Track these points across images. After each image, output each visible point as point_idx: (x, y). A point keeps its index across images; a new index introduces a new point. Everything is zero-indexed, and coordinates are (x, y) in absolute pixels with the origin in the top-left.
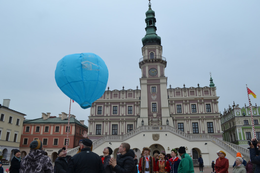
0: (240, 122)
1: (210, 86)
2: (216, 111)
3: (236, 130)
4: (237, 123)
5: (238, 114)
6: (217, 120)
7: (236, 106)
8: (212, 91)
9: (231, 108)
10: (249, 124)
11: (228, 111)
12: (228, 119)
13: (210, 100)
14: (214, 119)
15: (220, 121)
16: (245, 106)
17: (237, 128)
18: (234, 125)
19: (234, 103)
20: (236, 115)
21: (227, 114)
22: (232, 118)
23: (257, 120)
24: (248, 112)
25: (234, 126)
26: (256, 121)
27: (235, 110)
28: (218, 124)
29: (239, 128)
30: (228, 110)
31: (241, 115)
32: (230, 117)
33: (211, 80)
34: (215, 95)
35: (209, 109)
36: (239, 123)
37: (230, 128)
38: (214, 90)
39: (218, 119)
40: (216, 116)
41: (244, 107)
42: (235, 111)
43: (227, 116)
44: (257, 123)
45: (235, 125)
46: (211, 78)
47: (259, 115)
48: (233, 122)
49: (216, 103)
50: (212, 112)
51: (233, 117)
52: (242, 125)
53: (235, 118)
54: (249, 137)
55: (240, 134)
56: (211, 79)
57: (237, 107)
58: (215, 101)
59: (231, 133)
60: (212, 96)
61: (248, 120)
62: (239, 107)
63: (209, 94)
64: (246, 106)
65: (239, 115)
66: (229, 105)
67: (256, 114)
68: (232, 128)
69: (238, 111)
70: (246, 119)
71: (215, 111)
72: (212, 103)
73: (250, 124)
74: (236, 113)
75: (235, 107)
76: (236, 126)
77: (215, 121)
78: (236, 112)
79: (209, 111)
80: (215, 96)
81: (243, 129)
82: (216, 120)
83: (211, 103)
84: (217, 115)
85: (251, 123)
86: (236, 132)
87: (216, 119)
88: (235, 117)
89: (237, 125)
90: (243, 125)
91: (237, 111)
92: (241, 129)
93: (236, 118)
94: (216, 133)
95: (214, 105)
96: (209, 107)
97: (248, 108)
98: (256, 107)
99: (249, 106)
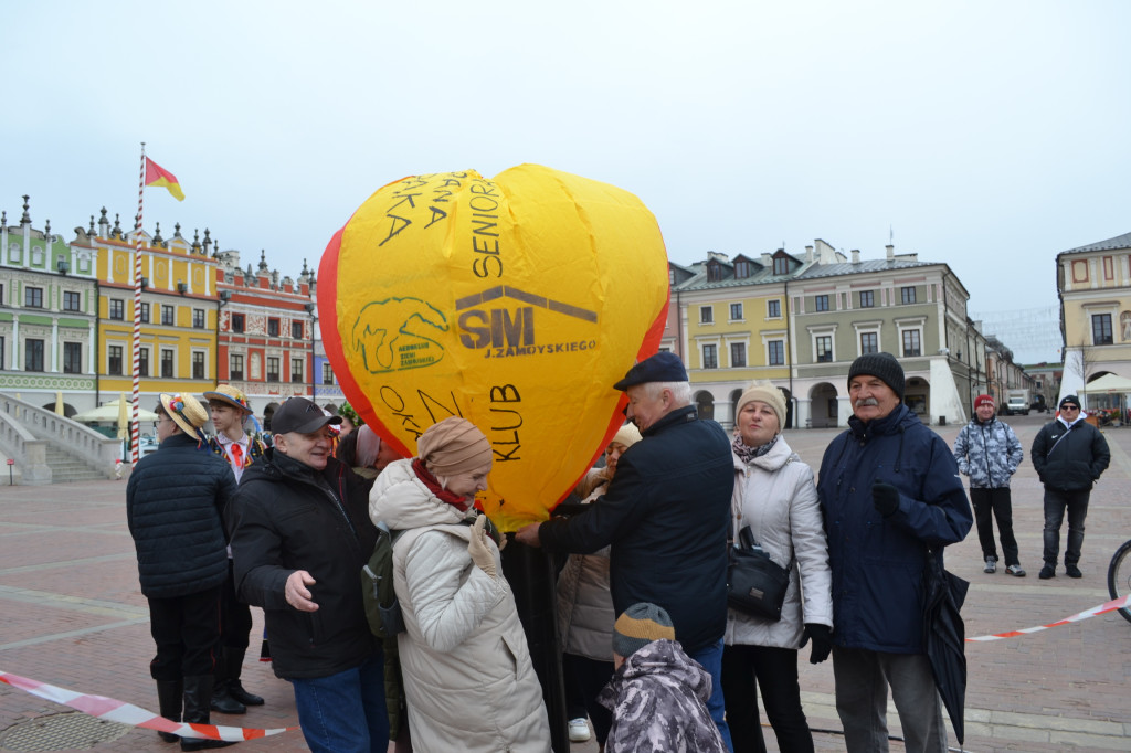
10: (4, 303)
23: (41, 290)
24: (9, 250)
26: (37, 293)
44: (37, 303)
47: (50, 271)
64: (8, 225)
67: (39, 265)
73: (11, 301)
85: (15, 299)
97: (16, 231)
98: (44, 237)
99: (18, 224)
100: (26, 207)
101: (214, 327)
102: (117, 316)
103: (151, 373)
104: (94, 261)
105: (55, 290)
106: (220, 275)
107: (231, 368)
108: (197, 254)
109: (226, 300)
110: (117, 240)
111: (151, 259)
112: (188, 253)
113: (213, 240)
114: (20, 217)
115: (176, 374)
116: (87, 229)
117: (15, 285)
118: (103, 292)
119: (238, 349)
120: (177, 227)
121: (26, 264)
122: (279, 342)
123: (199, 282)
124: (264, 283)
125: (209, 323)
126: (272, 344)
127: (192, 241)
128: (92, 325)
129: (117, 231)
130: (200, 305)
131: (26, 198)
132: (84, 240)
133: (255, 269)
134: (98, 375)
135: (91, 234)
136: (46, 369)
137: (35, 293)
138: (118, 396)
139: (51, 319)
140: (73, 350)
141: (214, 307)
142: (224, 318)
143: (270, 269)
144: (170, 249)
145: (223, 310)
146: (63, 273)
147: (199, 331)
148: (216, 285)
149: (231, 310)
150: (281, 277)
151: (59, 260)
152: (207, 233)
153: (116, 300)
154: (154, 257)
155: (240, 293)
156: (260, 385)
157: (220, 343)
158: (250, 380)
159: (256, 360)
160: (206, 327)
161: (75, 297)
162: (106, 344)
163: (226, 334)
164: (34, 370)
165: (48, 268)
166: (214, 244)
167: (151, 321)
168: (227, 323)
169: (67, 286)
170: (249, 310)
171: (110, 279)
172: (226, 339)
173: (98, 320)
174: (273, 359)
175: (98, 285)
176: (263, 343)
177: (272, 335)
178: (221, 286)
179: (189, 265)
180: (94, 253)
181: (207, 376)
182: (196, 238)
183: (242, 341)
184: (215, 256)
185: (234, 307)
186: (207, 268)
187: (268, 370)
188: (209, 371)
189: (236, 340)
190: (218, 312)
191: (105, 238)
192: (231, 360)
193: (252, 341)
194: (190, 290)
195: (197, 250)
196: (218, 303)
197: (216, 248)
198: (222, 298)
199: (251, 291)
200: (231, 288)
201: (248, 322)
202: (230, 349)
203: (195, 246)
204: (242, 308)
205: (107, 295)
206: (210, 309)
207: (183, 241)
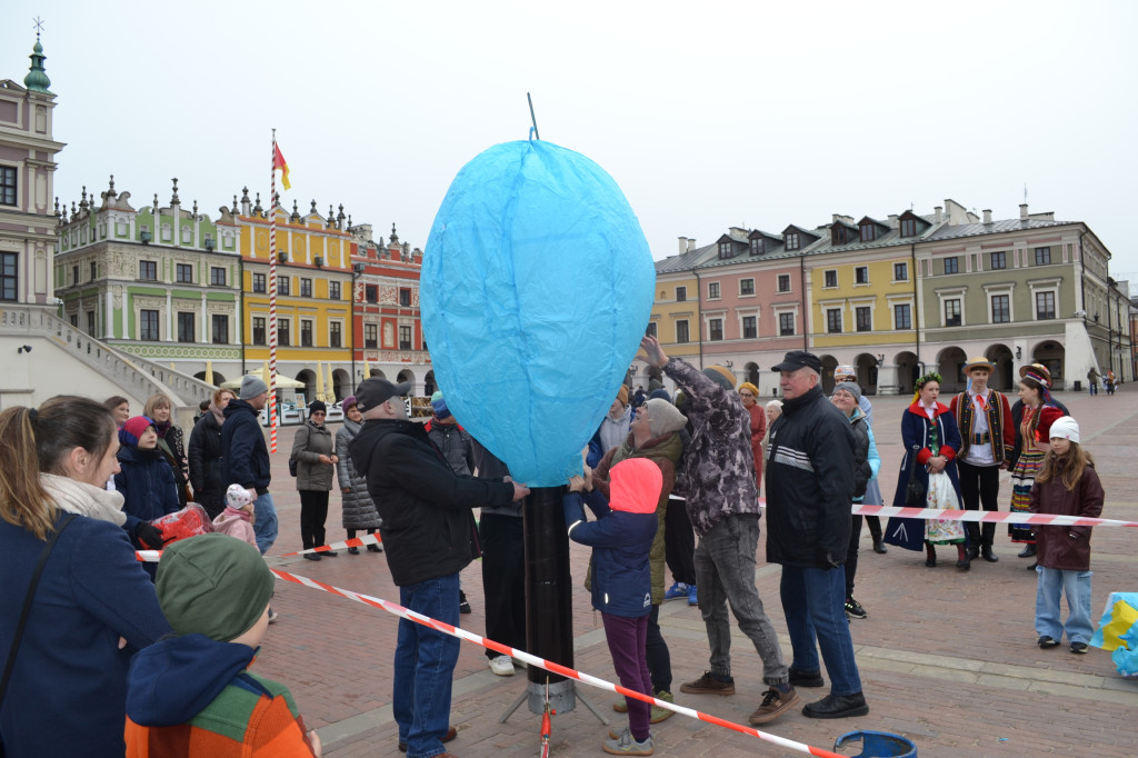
0: (126, 268)
1: (28, 82)
2: (41, 207)
3: (104, 296)
4: (111, 267)
5: (121, 231)
6: (40, 245)
7: (117, 197)
8: (32, 109)
9: (92, 203)
10: (158, 279)
11: (75, 217)
12: (65, 248)
13: (21, 150)
14: (26, 241)
15: (50, 250)
16: (152, 205)
17: (110, 289)
18: (93, 276)
19: (112, 184)
20: (111, 236)
21: (66, 223)
22: (88, 244)
23: (191, 266)
24: (161, 229)
25: (97, 279)
26: (187, 269)
27: (111, 213)
28: (40, 263)
29: (118, 292)
30: (73, 210)
31: (132, 238)
32: (81, 239)
33: (38, 59)
34: (44, 133)
35: (9, 191)
36: (122, 269)
37: (71, 288)
38: (45, 107)
39: (46, 242)
40: (36, 229)
41: (148, 208)
42: (113, 219)
43: (65, 232)
44: (187, 279)
45: (102, 278)
46: (38, 48)
47: (199, 249)
48: (93, 264)
49: (46, 168)
50: (20, 208)
51: (98, 241)
52: (132, 279)
53: (106, 248)
54: (149, 330)
55: (118, 313)
56: (39, 54)
57: (121, 204)
58: (43, 158)
59: (78, 306)
60: (32, 133)
61: (155, 263)
62: (130, 201)
63: (16, 122)
64: (159, 207)
65: (124, 236)
66: (84, 188)
67: (188, 243)
68: (83, 288)
69: (121, 219)
70: (148, 256)
71: (36, 206)
72: (26, 163)
73: (164, 277)
74: (114, 227)
75: (112, 201)
76: (106, 281)
77: (31, 247)
78: (116, 224)
79: (9, 200)
80: (46, 137)
81: (132, 296)
82: (36, 247)
83: (20, 165)
84: (43, 223)
85: (168, 275)
86: (104, 305)
87: (37, 240)
88: (109, 244)
89: (110, 277)
90: (137, 281)
91: (117, 221)
92: (125, 297)
93: (111, 249)
94: (29, 301)
95: (36, 177)
96: (9, 182)
97: (167, 212)
98: (192, 217)
99: (169, 205)
100: (175, 189)
101: (349, 298)
102: (260, 289)
103: (292, 342)
104: (238, 237)
105: (203, 266)
106: (354, 248)
107: (365, 337)
108: (332, 229)
109: (360, 272)
110: (258, 218)
111: (290, 234)
112: (324, 228)
113: (346, 215)
114: (170, 199)
115: (315, 343)
116: (231, 208)
117: (167, 262)
118: (247, 267)
119: (372, 318)
120: (313, 204)
121: (177, 243)
122: (411, 312)
123: (334, 256)
124: (395, 255)
125: (345, 294)
126: (404, 313)
127: (327, 216)
128: (237, 298)
129: (258, 209)
130: (336, 278)
131: (175, 180)
132: (228, 219)
133: (387, 242)
134: (243, 345)
135: (235, 212)
136: (197, 340)
137: (185, 270)
138: (262, 364)
139: (201, 293)
140: (221, 322)
141: (349, 279)
142: (358, 290)
143: (401, 241)
144: (307, 225)
145: (357, 281)
146: (210, 250)
147: (336, 302)
148: (351, 258)
149: (365, 281)
150: (411, 249)
151: (206, 238)
152: (341, 208)
153: (259, 275)
154: (293, 233)
155: (373, 265)
156: (393, 352)
157: (355, 314)
158: (384, 348)
159: (389, 329)
160: (342, 298)
161: (221, 272)
162: (251, 315)
163: (360, 305)
164: (186, 341)
165: (197, 246)
166: (347, 219)
167: (291, 293)
168: (361, 294)
169: (214, 262)
170: (382, 282)
171: (253, 255)
172: (361, 309)
173: (242, 293)
174: (405, 327)
175: (241, 260)
176: (395, 312)
177: (403, 304)
178: (355, 259)
179: (325, 240)
180: (238, 230)
181: (343, 345)
182: (331, 213)
183: (376, 311)
184: (349, 230)
185: (367, 279)
186: (342, 242)
187: (400, 338)
188: (345, 340)
189: (370, 310)
190: (353, 284)
191: (248, 216)
192: (365, 329)
193: (384, 311)
194: (326, 264)
195: (332, 225)
196: (353, 275)
197: (350, 223)
198: (356, 270)
199: (384, 263)
200: (363, 260)
201: (381, 293)
202: (364, 319)
203: (331, 221)
204: (374, 279)
205: (250, 270)
206: (345, 281)
207: (319, 217)
